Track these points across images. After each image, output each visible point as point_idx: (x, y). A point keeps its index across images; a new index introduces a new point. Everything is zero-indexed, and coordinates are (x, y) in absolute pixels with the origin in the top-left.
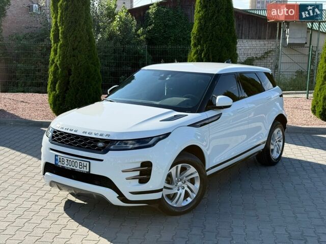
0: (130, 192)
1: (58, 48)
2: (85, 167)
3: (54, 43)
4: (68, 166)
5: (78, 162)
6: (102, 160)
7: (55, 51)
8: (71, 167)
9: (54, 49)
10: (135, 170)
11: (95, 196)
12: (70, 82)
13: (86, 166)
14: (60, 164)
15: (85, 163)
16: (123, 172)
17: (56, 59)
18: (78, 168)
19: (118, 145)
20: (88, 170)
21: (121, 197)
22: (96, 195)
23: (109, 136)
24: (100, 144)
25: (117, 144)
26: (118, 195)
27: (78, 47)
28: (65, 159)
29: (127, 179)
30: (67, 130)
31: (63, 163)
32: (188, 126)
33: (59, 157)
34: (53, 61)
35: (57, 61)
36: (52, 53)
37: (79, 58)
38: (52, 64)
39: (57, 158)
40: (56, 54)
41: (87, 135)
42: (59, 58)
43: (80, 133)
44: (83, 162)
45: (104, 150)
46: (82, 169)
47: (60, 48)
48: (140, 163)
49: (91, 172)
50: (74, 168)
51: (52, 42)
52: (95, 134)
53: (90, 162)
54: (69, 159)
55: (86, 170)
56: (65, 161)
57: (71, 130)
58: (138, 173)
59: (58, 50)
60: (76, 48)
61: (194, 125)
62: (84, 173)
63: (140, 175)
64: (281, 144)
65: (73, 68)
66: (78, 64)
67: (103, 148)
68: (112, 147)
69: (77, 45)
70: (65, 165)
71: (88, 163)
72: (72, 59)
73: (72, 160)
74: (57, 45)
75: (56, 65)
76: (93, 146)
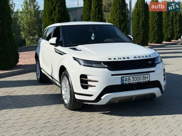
2: (147, 79)
4: (134, 81)
5: (142, 76)
6: (154, 71)
8: (137, 81)
14: (126, 83)
16: (163, 75)
23: (150, 56)
24: (150, 62)
26: (160, 91)
28: (131, 77)
31: (129, 80)
41: (138, 59)
49: (150, 80)
52: (143, 57)
53: (149, 74)
70: (131, 82)
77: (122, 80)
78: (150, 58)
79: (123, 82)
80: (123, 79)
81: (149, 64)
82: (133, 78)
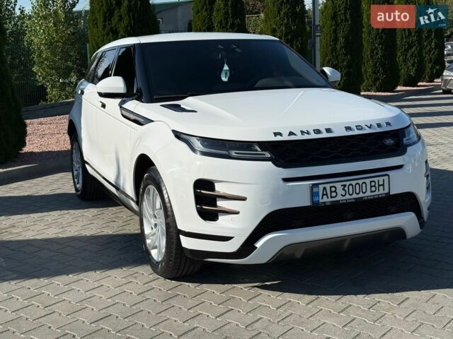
2: (381, 188)
4: (348, 197)
5: (368, 181)
6: (400, 167)
8: (355, 196)
13: (383, 185)
14: (325, 200)
15: (381, 179)
18: (368, 193)
20: (386, 191)
23: (390, 124)
24: (389, 142)
33: (321, 187)
43: (339, 132)
44: (376, 179)
46: (377, 193)
50: (361, 195)
52: (370, 128)
53: (389, 176)
54: (347, 183)
55: (383, 191)
56: (340, 189)
70: (339, 198)
71: (386, 178)
73: (354, 183)
77: (313, 195)
78: (389, 129)
79: (316, 199)
80: (315, 190)
81: (386, 146)
82: (345, 186)
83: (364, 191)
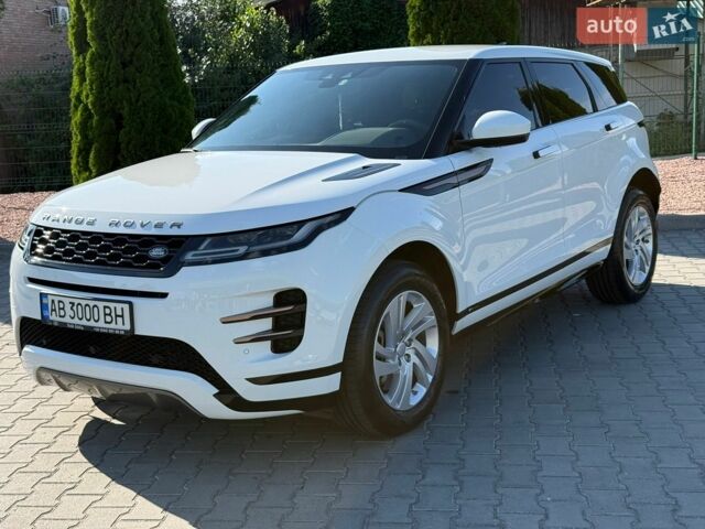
0: (248, 380)
1: (87, 64)
2: (120, 319)
3: (78, 55)
4: (76, 321)
5: (101, 305)
6: (164, 295)
7: (82, 73)
8: (84, 322)
9: (79, 69)
10: (257, 316)
11: (154, 398)
12: (123, 146)
13: (122, 316)
14: (54, 317)
15: (119, 306)
16: (226, 321)
17: (84, 93)
18: (101, 324)
19: (205, 249)
20: (127, 327)
21: (225, 393)
22: (157, 395)
23: (179, 226)
24: (157, 252)
25: (202, 247)
26: (216, 391)
27: (134, 59)
28: (67, 301)
29: (238, 342)
30: (70, 221)
31: (62, 313)
32: (400, 191)
33: (50, 298)
34: (78, 98)
35: (87, 97)
36: (76, 81)
37: (138, 85)
38: (76, 107)
39: (45, 301)
40: (83, 80)
41: (121, 230)
42: (91, 89)
43: (102, 227)
44: (112, 305)
45: (168, 267)
46: (113, 326)
47: (92, 63)
48: (273, 295)
49: (137, 333)
50: (92, 323)
51: (74, 52)
52: (142, 226)
53: (131, 304)
54: (76, 302)
55: (121, 326)
56: (68, 307)
57: (79, 222)
58: (266, 325)
59: (87, 69)
60: (131, 62)
61: (416, 189)
62: (119, 336)
63: (276, 327)
64: (649, 247)
65: (125, 112)
66: (137, 101)
67: (165, 260)
68: (189, 256)
69: (132, 54)
70: (67, 320)
71: (126, 307)
72: (121, 87)
73: (84, 303)
74: (84, 59)
75: (86, 108)
76: (137, 259)
77: (43, 306)
79: (45, 313)
82: (73, 304)
83: (96, 318)
